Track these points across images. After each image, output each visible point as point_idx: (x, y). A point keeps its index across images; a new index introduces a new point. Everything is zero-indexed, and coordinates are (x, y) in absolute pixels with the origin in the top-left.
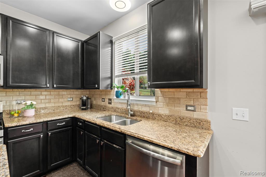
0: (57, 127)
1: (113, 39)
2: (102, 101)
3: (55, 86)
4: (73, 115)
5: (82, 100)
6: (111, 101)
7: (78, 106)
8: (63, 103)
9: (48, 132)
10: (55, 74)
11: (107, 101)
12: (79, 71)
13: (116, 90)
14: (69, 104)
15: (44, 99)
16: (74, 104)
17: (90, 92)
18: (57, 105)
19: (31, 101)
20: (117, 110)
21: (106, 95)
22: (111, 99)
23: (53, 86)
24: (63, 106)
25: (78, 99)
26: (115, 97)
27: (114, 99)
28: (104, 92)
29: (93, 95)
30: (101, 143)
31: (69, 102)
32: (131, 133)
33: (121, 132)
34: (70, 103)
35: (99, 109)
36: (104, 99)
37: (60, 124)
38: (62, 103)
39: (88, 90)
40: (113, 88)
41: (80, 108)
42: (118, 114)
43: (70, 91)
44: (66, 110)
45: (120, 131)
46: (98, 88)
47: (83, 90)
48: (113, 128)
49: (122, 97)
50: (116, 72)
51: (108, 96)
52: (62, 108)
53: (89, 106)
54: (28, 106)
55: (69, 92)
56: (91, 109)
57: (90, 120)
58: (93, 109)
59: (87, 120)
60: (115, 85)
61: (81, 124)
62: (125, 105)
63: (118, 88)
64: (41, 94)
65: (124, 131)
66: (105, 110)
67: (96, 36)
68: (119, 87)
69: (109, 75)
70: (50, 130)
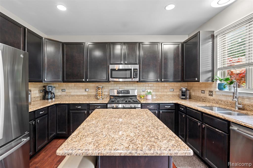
0: (165, 109)
1: (214, 33)
2: (202, 93)
3: (163, 80)
4: (176, 102)
5: (182, 91)
6: (212, 93)
7: (179, 96)
9: (160, 111)
10: (162, 72)
11: (207, 93)
12: (179, 68)
13: (219, 83)
15: (155, 89)
16: (174, 94)
17: (188, 84)
18: (163, 94)
19: (150, 90)
20: (220, 102)
21: (206, 87)
22: (212, 91)
23: (161, 80)
24: (167, 95)
25: (178, 90)
26: (217, 90)
27: (215, 91)
28: (204, 84)
29: (191, 87)
30: (202, 126)
31: (171, 92)
32: (236, 121)
33: (225, 119)
35: (198, 100)
36: (204, 91)
37: (167, 107)
38: (166, 92)
39: (187, 83)
40: (215, 81)
41: (180, 97)
42: (221, 106)
43: (172, 84)
44: (169, 98)
45: (223, 118)
46: (198, 81)
47: (182, 83)
48: (215, 114)
49: (227, 90)
50: (218, 65)
51: (208, 88)
52: (166, 97)
53: (188, 97)
54: (148, 93)
56: (190, 99)
57: (192, 107)
58: (191, 100)
59: (188, 106)
60: (217, 78)
61: (183, 109)
62: (231, 97)
63: (221, 81)
64: (154, 85)
65: (227, 118)
66: (205, 101)
67: (196, 36)
68: (222, 79)
69: (210, 68)
70: (161, 110)
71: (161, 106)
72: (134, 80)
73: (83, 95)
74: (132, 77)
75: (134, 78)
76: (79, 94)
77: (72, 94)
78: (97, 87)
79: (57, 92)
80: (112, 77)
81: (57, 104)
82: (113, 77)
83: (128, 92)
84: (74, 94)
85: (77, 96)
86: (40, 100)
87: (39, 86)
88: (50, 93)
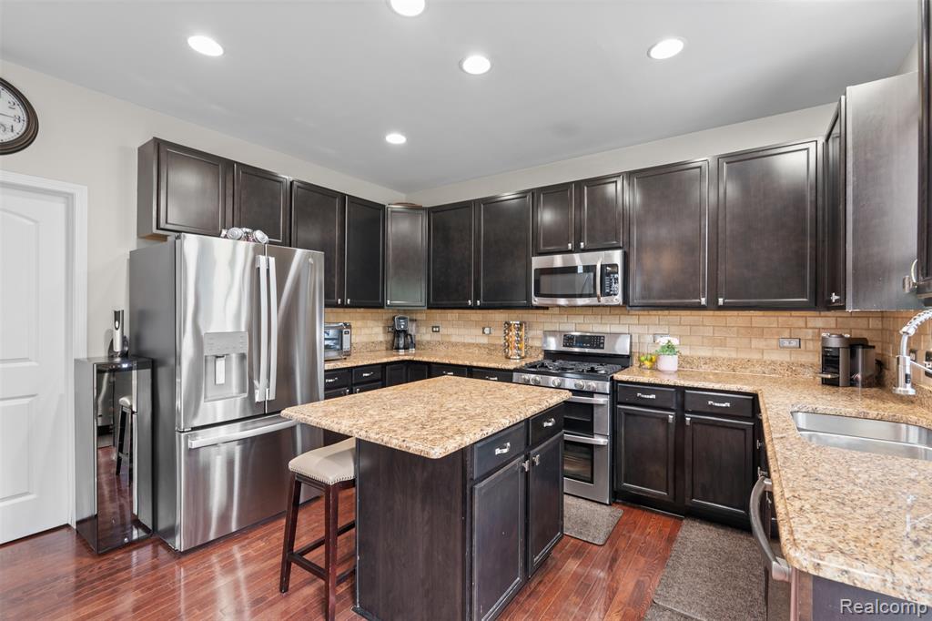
0: (708, 410)
3: (721, 301)
5: (825, 349)
8: (763, 354)
9: (685, 415)
14: (784, 357)
16: (804, 359)
18: (744, 355)
19: (669, 338)
21: (921, 335)
24: (764, 363)
31: (787, 352)
34: (788, 356)
37: (716, 404)
38: (761, 351)
43: (791, 316)
44: (774, 375)
46: (844, 306)
52: (758, 368)
53: (859, 376)
54: (661, 348)
55: (784, 319)
70: (689, 412)
71: (688, 399)
72: (603, 300)
73: (478, 346)
74: (598, 292)
75: (604, 294)
76: (468, 340)
77: (454, 339)
78: (506, 323)
79: (423, 335)
80: (537, 294)
81: (406, 361)
82: (542, 292)
83: (596, 341)
84: (458, 341)
85: (464, 345)
86: (387, 349)
87: (385, 317)
88: (402, 335)
